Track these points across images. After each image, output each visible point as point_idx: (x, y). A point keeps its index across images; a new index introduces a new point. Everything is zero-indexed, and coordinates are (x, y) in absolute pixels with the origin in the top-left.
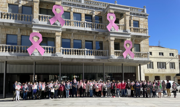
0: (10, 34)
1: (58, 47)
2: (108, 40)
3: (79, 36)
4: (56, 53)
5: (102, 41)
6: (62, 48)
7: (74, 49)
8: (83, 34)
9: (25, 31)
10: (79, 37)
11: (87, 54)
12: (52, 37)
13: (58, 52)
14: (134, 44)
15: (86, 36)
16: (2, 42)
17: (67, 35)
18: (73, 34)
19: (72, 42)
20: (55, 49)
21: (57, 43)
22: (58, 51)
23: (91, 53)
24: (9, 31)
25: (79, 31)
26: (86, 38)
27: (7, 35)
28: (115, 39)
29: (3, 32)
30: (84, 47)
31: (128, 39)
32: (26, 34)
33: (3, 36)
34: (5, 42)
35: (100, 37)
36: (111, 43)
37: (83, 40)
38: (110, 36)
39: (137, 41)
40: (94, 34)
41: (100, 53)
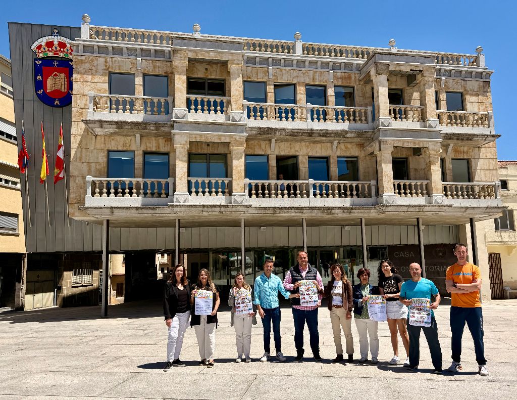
0: (115, 149)
1: (238, 179)
2: (375, 153)
4: (233, 194)
5: (356, 155)
6: (248, 181)
7: (280, 182)
8: (302, 140)
9: (154, 139)
11: (315, 195)
12: (221, 150)
13: (238, 192)
14: (452, 159)
15: (312, 145)
16: (98, 173)
19: (273, 163)
20: (230, 183)
21: (234, 167)
22: (239, 190)
23: (325, 192)
24: (113, 142)
25: (293, 132)
26: (309, 149)
27: (109, 151)
28: (395, 147)
29: (98, 146)
30: (305, 174)
31: (434, 147)
32: (156, 147)
33: (100, 155)
34: (104, 171)
35: (349, 145)
36: (384, 159)
37: (302, 155)
38: (380, 142)
39: (460, 151)
40: (332, 137)
41: (351, 190)
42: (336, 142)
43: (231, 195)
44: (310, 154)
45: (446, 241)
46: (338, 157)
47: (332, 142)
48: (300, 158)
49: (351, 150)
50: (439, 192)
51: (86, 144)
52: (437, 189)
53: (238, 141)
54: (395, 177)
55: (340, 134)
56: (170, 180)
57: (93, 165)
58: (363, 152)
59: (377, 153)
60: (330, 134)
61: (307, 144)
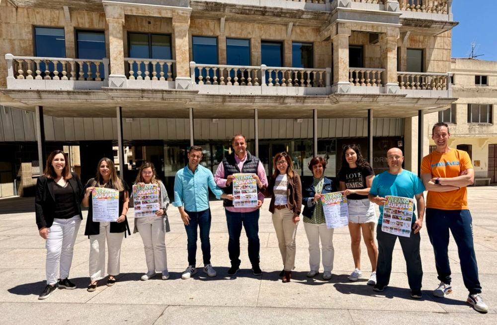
0: (41, 24)
1: (183, 61)
2: (332, 38)
3: (242, 26)
4: (177, 78)
5: (312, 40)
6: (193, 64)
7: (229, 67)
8: (254, 21)
9: (86, 14)
10: (242, 30)
11: (267, 82)
12: (164, 29)
13: (182, 76)
14: (408, 49)
15: (265, 26)
16: (22, 52)
17: (208, 26)
18: (226, 20)
19: (223, 46)
20: (173, 67)
21: (177, 48)
22: (183, 74)
23: (278, 79)
24: (38, 16)
25: (244, 9)
26: (262, 32)
27: (35, 27)
28: (353, 31)
29: (21, 20)
30: (257, 60)
31: (392, 32)
32: (89, 23)
33: (23, 31)
34: (30, 50)
35: (305, 29)
36: (340, 44)
37: (254, 38)
38: (337, 24)
39: (416, 41)
40: (287, 17)
41: (306, 79)
42: (291, 24)
43: (174, 80)
44: (264, 37)
45: (392, 134)
46: (293, 42)
47: (286, 25)
48: (253, 41)
49: (307, 34)
50: (393, 81)
51: (6, 17)
52: (392, 78)
53: (180, 16)
54: (351, 65)
55: (296, 14)
56: (104, 61)
57: (16, 43)
58: (319, 37)
59: (334, 37)
60: (285, 13)
61: (260, 25)
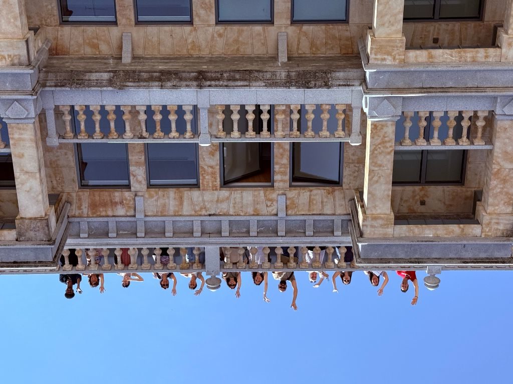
3: (238, 49)
10: (236, 41)
15: (184, 52)
17: (313, 45)
18: (275, 58)
25: (245, 80)
26: (190, 41)
42: (127, 58)
44: (188, 29)
46: (115, 23)
47: (138, 58)
48: (212, 19)
49: (81, 40)
60: (151, 79)
61: (195, 53)
